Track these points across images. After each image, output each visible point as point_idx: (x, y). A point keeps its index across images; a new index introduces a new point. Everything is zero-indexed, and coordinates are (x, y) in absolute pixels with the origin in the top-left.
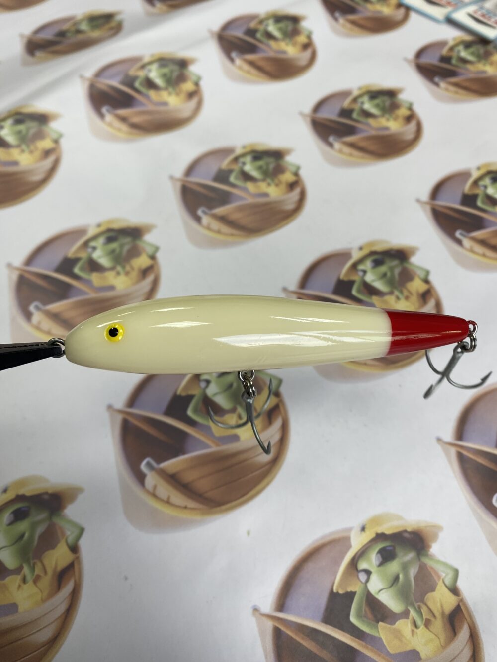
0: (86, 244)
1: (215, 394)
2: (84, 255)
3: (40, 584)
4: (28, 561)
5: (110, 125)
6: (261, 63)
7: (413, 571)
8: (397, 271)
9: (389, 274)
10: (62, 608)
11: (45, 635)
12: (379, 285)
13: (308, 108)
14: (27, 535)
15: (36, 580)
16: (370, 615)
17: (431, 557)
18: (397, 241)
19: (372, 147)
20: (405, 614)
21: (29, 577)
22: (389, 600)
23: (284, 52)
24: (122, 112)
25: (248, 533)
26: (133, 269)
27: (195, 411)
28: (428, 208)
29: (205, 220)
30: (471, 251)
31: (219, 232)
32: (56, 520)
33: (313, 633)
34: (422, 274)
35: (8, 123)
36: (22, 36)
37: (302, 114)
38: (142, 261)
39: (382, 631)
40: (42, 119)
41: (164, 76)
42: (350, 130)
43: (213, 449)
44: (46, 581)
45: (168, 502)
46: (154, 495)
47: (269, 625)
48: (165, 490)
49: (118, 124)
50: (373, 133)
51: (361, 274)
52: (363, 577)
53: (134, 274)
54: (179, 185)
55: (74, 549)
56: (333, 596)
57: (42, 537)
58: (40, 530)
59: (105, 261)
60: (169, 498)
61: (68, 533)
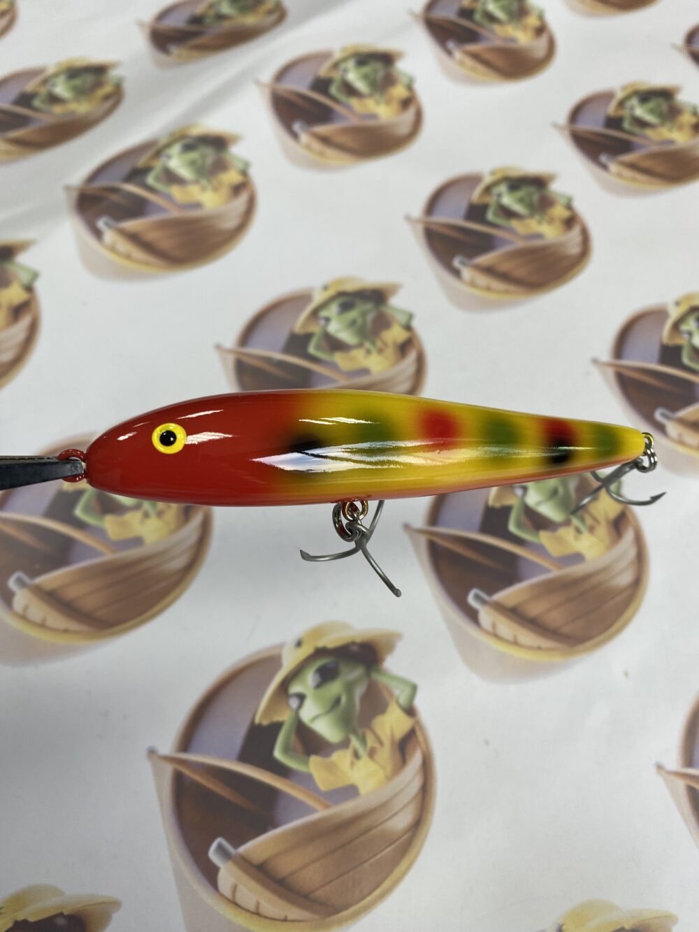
0: (315, 313)
2: (316, 329)
3: (378, 757)
4: (354, 732)
5: (307, 147)
6: (488, 56)
10: (417, 784)
13: (562, 117)
14: (344, 699)
15: (372, 754)
19: (660, 168)
21: (361, 751)
23: (373, 116)
24: (320, 129)
25: (626, 674)
26: (386, 344)
27: (519, 525)
29: (467, 273)
31: (488, 289)
32: (377, 677)
35: (176, 150)
36: (141, 24)
37: (556, 126)
38: (395, 334)
40: (218, 143)
41: (366, 77)
42: (624, 146)
43: (555, 573)
44: (385, 753)
45: (515, 643)
46: (495, 636)
47: (681, 785)
48: (507, 628)
49: (318, 146)
50: (655, 148)
51: (686, 336)
53: (390, 351)
54: (420, 228)
55: (410, 711)
57: (366, 698)
58: (359, 692)
59: (346, 336)
60: (515, 637)
61: (397, 692)
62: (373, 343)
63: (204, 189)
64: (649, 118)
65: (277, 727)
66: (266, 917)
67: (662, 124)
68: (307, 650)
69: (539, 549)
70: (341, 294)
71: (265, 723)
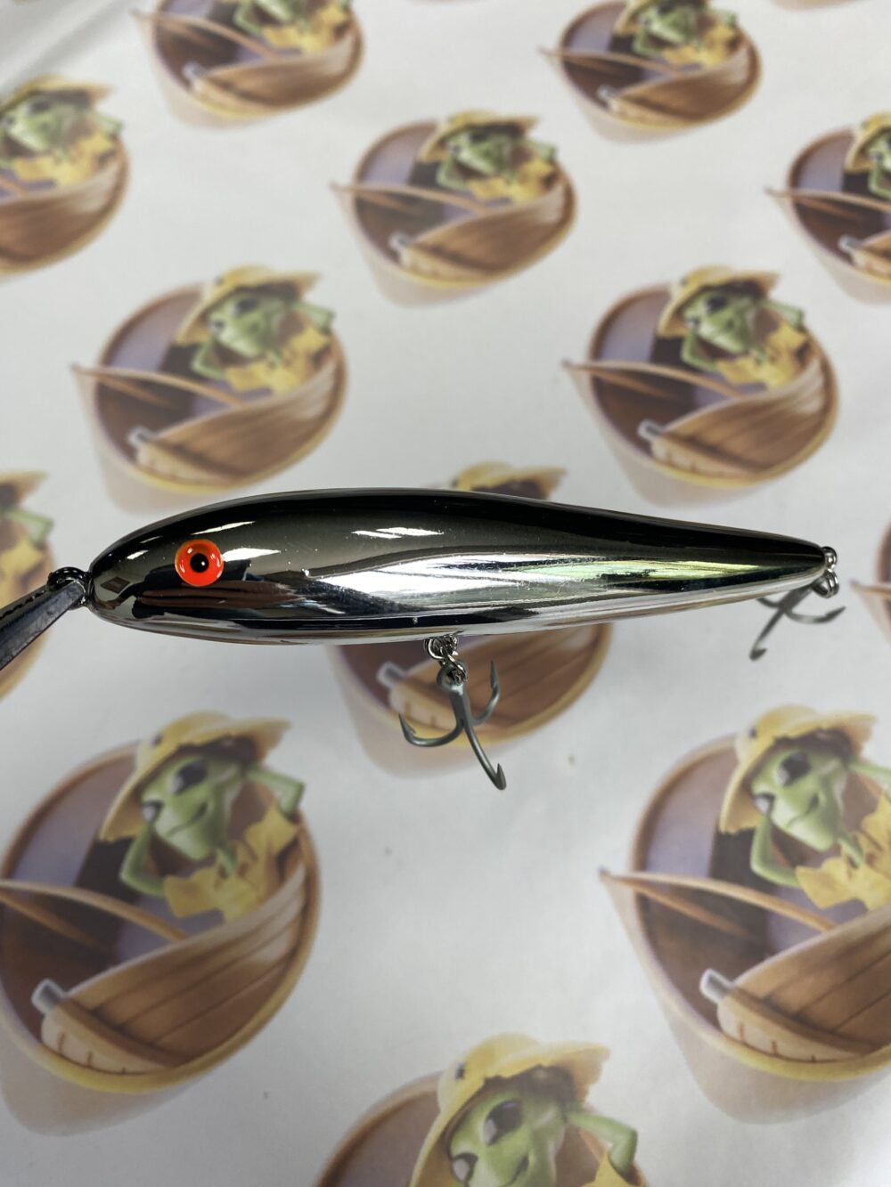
0: (204, 318)
2: (204, 338)
3: (250, 875)
7: (839, 788)
8: (750, 316)
9: (738, 323)
10: (294, 908)
11: (275, 951)
12: (724, 341)
13: (552, 39)
15: (243, 871)
16: (780, 857)
17: (865, 764)
18: (743, 264)
19: (678, 102)
20: (835, 851)
21: (229, 868)
22: (807, 833)
24: (223, 72)
25: (572, 760)
26: (295, 354)
28: (788, 202)
29: (407, 255)
30: (870, 270)
32: (254, 777)
33: (698, 896)
34: (792, 317)
35: (22, 113)
37: (544, 52)
38: (309, 340)
39: (804, 879)
40: (81, 98)
42: (633, 75)
44: (259, 871)
47: (629, 893)
50: (674, 76)
51: (691, 325)
52: (763, 805)
53: (301, 364)
54: (348, 199)
55: (294, 817)
56: (721, 840)
58: (230, 796)
59: (243, 346)
60: (433, 719)
61: (278, 794)
62: (279, 353)
63: (58, 161)
64: (671, 35)
65: (125, 843)
66: (99, 1070)
67: (687, 43)
68: (167, 748)
70: (241, 289)
71: (111, 839)
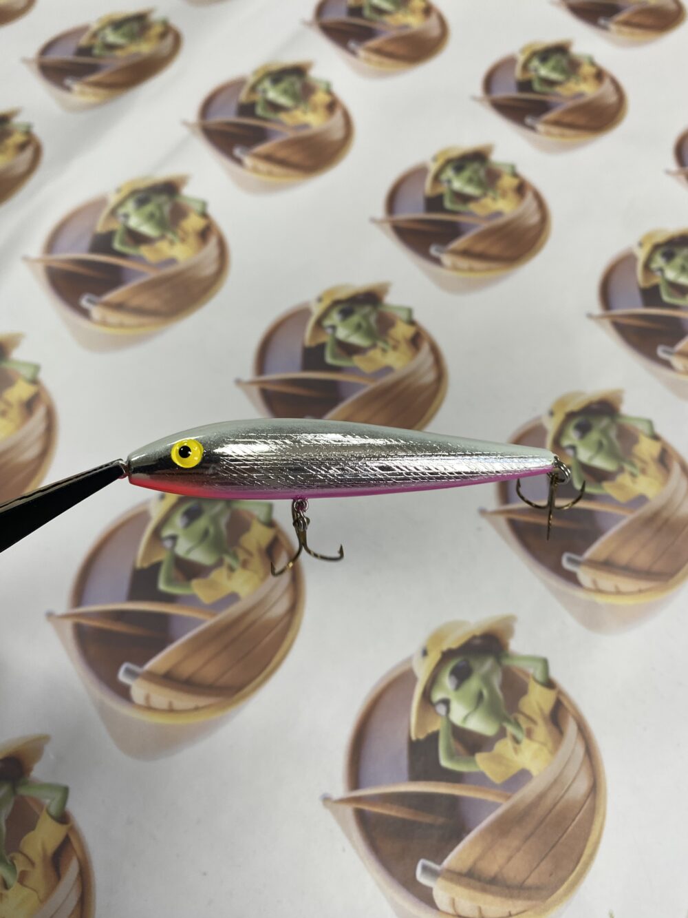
1: (465, 719)
5: (104, 323)
6: (282, 154)
23: (306, 126)
27: (452, 756)
41: (151, 217)
43: (504, 805)
48: (468, 900)
49: (114, 317)
69: (480, 780)
